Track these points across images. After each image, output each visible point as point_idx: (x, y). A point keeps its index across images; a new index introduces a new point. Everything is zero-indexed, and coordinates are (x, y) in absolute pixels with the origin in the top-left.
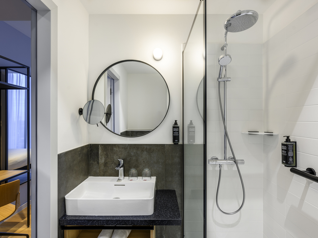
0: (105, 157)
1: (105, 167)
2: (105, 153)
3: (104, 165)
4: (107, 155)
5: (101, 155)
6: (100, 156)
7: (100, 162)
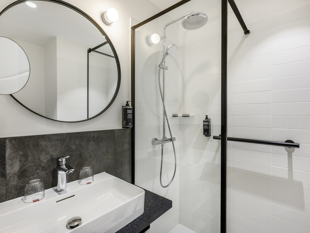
0: (20, 161)
1: (20, 179)
2: (21, 153)
3: (18, 176)
4: (25, 156)
5: (12, 159)
6: (8, 162)
7: (8, 172)
